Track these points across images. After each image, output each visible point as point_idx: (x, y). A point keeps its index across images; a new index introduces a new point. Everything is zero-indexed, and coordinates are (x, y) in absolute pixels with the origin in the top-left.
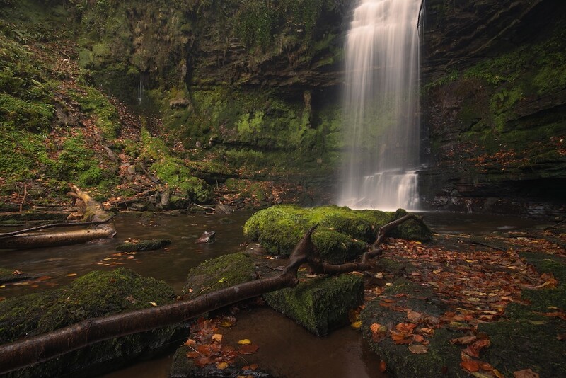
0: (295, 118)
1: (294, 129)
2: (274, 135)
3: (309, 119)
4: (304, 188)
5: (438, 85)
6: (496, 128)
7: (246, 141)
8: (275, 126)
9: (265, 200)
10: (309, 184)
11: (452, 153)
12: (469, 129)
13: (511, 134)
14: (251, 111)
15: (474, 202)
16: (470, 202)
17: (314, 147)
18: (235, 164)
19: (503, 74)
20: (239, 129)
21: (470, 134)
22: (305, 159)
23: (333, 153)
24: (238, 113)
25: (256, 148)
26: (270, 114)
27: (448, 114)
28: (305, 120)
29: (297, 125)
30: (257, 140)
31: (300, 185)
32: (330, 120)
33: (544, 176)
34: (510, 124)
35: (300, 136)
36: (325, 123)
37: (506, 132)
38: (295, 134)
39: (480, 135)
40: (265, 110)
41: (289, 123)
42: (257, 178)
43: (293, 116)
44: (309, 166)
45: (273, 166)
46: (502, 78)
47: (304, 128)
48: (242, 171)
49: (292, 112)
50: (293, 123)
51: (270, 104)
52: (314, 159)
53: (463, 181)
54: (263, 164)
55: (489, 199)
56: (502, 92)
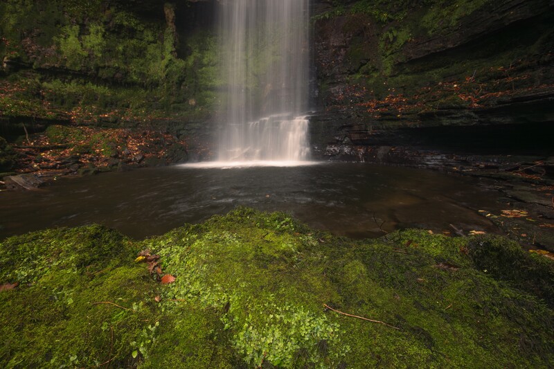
0: (154, 42)
1: (154, 58)
2: (125, 63)
3: (174, 45)
4: (175, 137)
5: (325, 18)
6: (384, 72)
7: (77, 68)
8: (124, 51)
9: (116, 157)
10: (181, 132)
11: (341, 97)
12: (357, 71)
13: (399, 78)
14: (81, 22)
15: (367, 150)
16: (362, 151)
17: (184, 83)
18: (63, 102)
19: (390, 12)
20: (62, 48)
21: (358, 76)
22: (173, 99)
23: (209, 92)
24: (58, 22)
25: (97, 80)
26: (115, 31)
27: (335, 52)
28: (169, 46)
29: (158, 52)
30: (98, 68)
31: (168, 133)
32: (203, 49)
33: (444, 124)
34: (399, 67)
35: (163, 67)
36: (196, 54)
37: (395, 76)
38: (157, 64)
39: (369, 78)
40: (105, 23)
41: (145, 49)
42: (103, 124)
43: (151, 38)
44: (179, 109)
45: (128, 107)
46: (390, 16)
47: (169, 56)
48: (75, 113)
49: (150, 33)
50: (151, 49)
51: (113, 16)
52: (185, 100)
53: (356, 128)
54: (112, 104)
55: (382, 147)
56: (391, 32)
